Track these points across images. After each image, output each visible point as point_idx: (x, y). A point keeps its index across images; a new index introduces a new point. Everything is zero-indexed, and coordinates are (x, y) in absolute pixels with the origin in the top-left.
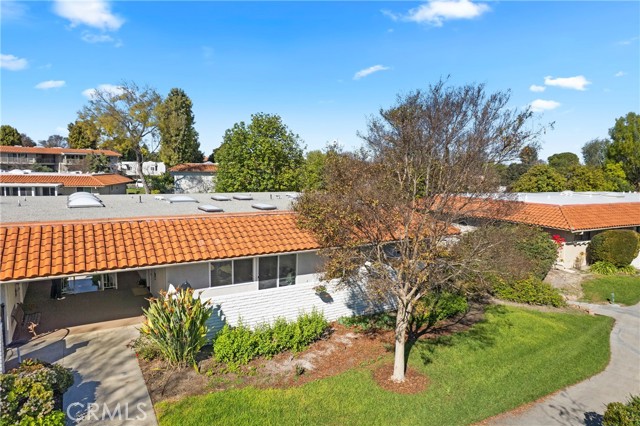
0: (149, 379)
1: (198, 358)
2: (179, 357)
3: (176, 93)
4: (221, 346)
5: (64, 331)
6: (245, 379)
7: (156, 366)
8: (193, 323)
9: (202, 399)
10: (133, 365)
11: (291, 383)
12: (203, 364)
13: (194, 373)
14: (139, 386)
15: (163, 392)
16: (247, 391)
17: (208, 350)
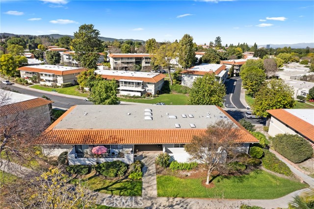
0: (157, 169)
1: (166, 167)
2: (163, 166)
3: (186, 36)
4: (171, 165)
5: (142, 152)
6: (174, 174)
7: (158, 166)
8: (165, 161)
9: (165, 176)
10: (154, 165)
11: (183, 178)
12: (168, 168)
13: (165, 170)
14: (154, 170)
15: (158, 173)
16: (174, 177)
17: (168, 166)
